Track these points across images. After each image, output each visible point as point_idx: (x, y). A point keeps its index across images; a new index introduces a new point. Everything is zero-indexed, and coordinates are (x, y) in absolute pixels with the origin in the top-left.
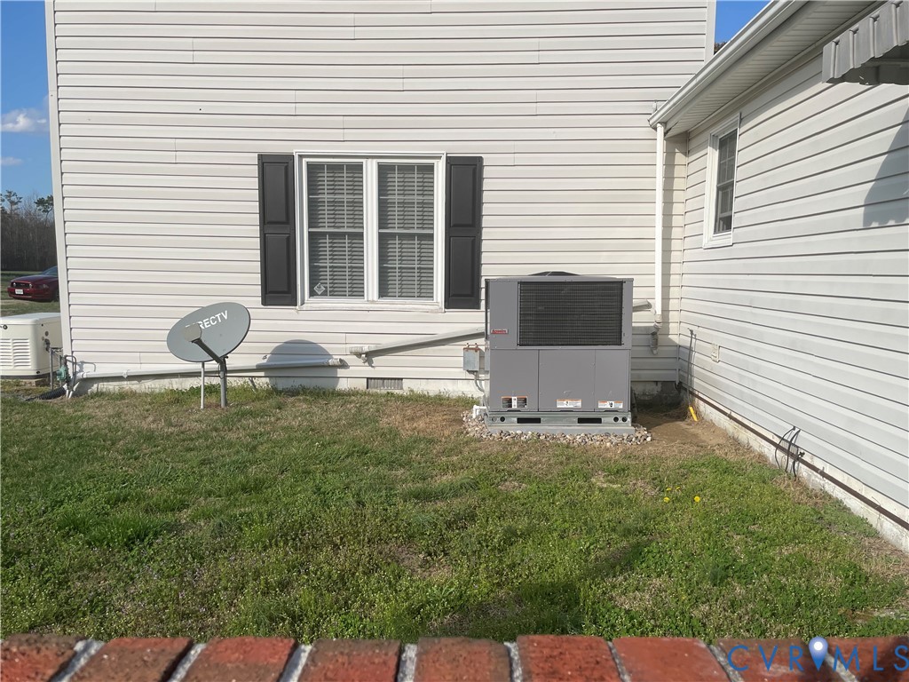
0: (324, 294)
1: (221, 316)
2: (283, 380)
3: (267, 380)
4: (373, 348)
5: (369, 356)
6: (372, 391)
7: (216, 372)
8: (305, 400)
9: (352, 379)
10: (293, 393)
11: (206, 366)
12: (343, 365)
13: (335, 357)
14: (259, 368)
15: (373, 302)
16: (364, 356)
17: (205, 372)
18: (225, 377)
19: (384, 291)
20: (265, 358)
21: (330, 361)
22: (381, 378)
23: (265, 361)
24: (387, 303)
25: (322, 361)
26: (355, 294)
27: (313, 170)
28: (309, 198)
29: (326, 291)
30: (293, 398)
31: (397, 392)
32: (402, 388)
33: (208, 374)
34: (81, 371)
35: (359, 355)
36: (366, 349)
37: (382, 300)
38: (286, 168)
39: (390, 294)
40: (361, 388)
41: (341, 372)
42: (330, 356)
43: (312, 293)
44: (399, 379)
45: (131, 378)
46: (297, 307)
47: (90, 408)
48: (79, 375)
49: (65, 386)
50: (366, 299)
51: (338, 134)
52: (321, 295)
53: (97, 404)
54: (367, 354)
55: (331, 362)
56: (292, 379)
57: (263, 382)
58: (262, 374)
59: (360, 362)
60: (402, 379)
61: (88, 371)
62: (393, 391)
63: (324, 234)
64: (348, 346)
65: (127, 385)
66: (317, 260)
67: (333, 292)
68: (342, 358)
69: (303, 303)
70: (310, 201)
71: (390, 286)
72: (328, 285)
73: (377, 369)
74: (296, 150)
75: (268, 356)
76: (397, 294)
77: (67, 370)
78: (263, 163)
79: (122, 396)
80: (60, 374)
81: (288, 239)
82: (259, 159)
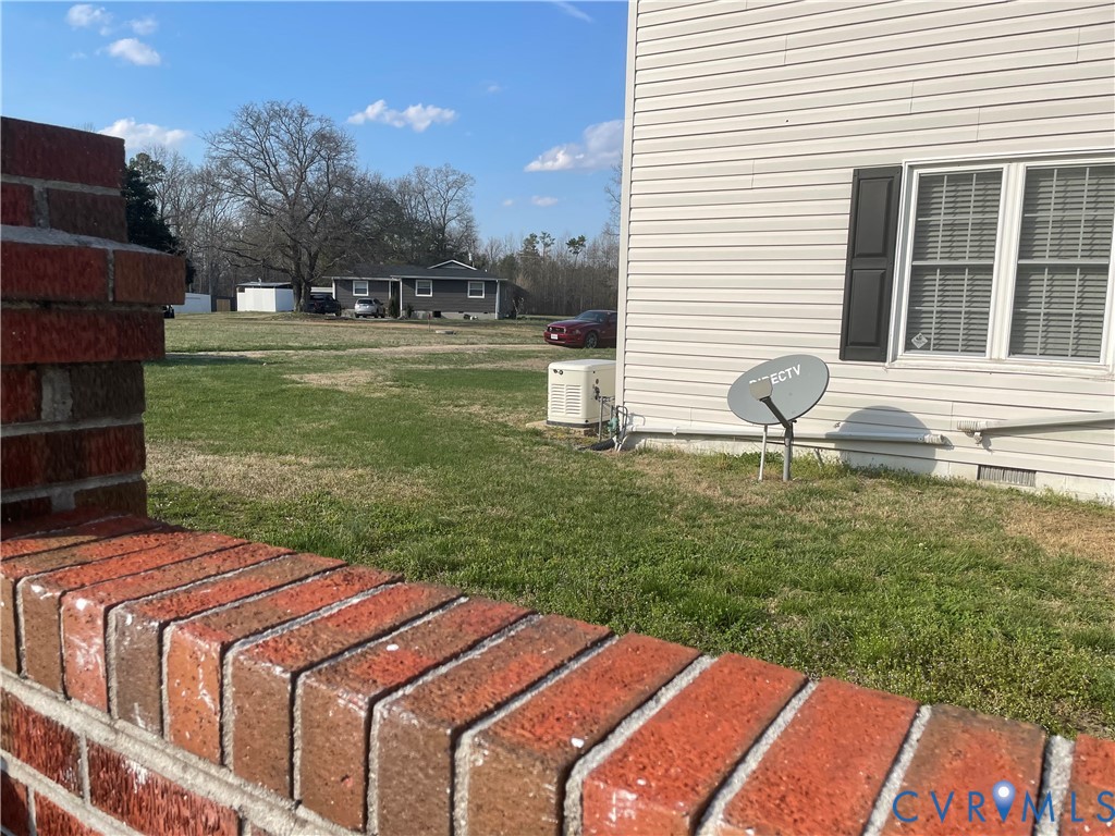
0: (926, 348)
1: (792, 371)
2: (859, 456)
3: (838, 454)
4: (993, 424)
5: (987, 435)
6: (986, 483)
7: (780, 438)
8: (889, 485)
9: (957, 463)
10: (873, 473)
11: (769, 430)
12: (945, 444)
13: (933, 432)
14: (829, 438)
15: (999, 361)
16: (979, 434)
17: (767, 438)
18: (790, 446)
19: (1017, 346)
20: (838, 425)
21: (927, 437)
22: (1001, 468)
23: (837, 430)
24: (1020, 363)
25: (916, 436)
26: (970, 348)
27: (927, 184)
28: (917, 222)
29: (929, 344)
30: (873, 480)
31: (1024, 489)
32: (1033, 485)
33: (771, 439)
34: (631, 423)
35: (970, 432)
36: (983, 424)
37: (1015, 358)
38: (890, 184)
39: (1025, 351)
40: (969, 478)
41: (940, 453)
42: (926, 430)
43: (909, 346)
44: (1029, 471)
45: (680, 436)
46: (886, 364)
47: (640, 463)
48: (629, 428)
49: (615, 439)
50: (988, 356)
51: (969, 133)
52: (921, 349)
53: (646, 461)
54: (983, 432)
55: (928, 439)
56: (870, 457)
57: (831, 455)
58: (832, 445)
59: (972, 441)
60: (1035, 472)
61: (637, 425)
62: (1019, 487)
63: (933, 269)
64: (955, 419)
65: (676, 444)
66: (920, 303)
67: (939, 346)
68: (944, 434)
69: (894, 359)
70: (918, 225)
71: (1027, 340)
72: (932, 337)
73: (996, 453)
74: (904, 159)
75: (842, 423)
76: (1038, 351)
77: (617, 422)
78: (859, 181)
79: (670, 455)
80: (611, 426)
81: (883, 276)
82: (854, 176)
